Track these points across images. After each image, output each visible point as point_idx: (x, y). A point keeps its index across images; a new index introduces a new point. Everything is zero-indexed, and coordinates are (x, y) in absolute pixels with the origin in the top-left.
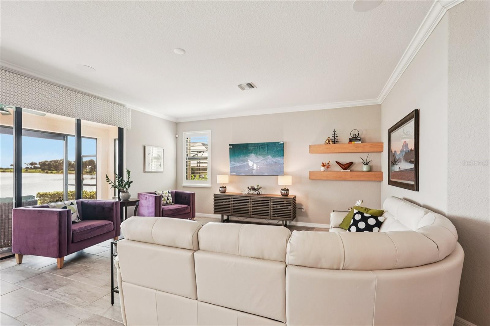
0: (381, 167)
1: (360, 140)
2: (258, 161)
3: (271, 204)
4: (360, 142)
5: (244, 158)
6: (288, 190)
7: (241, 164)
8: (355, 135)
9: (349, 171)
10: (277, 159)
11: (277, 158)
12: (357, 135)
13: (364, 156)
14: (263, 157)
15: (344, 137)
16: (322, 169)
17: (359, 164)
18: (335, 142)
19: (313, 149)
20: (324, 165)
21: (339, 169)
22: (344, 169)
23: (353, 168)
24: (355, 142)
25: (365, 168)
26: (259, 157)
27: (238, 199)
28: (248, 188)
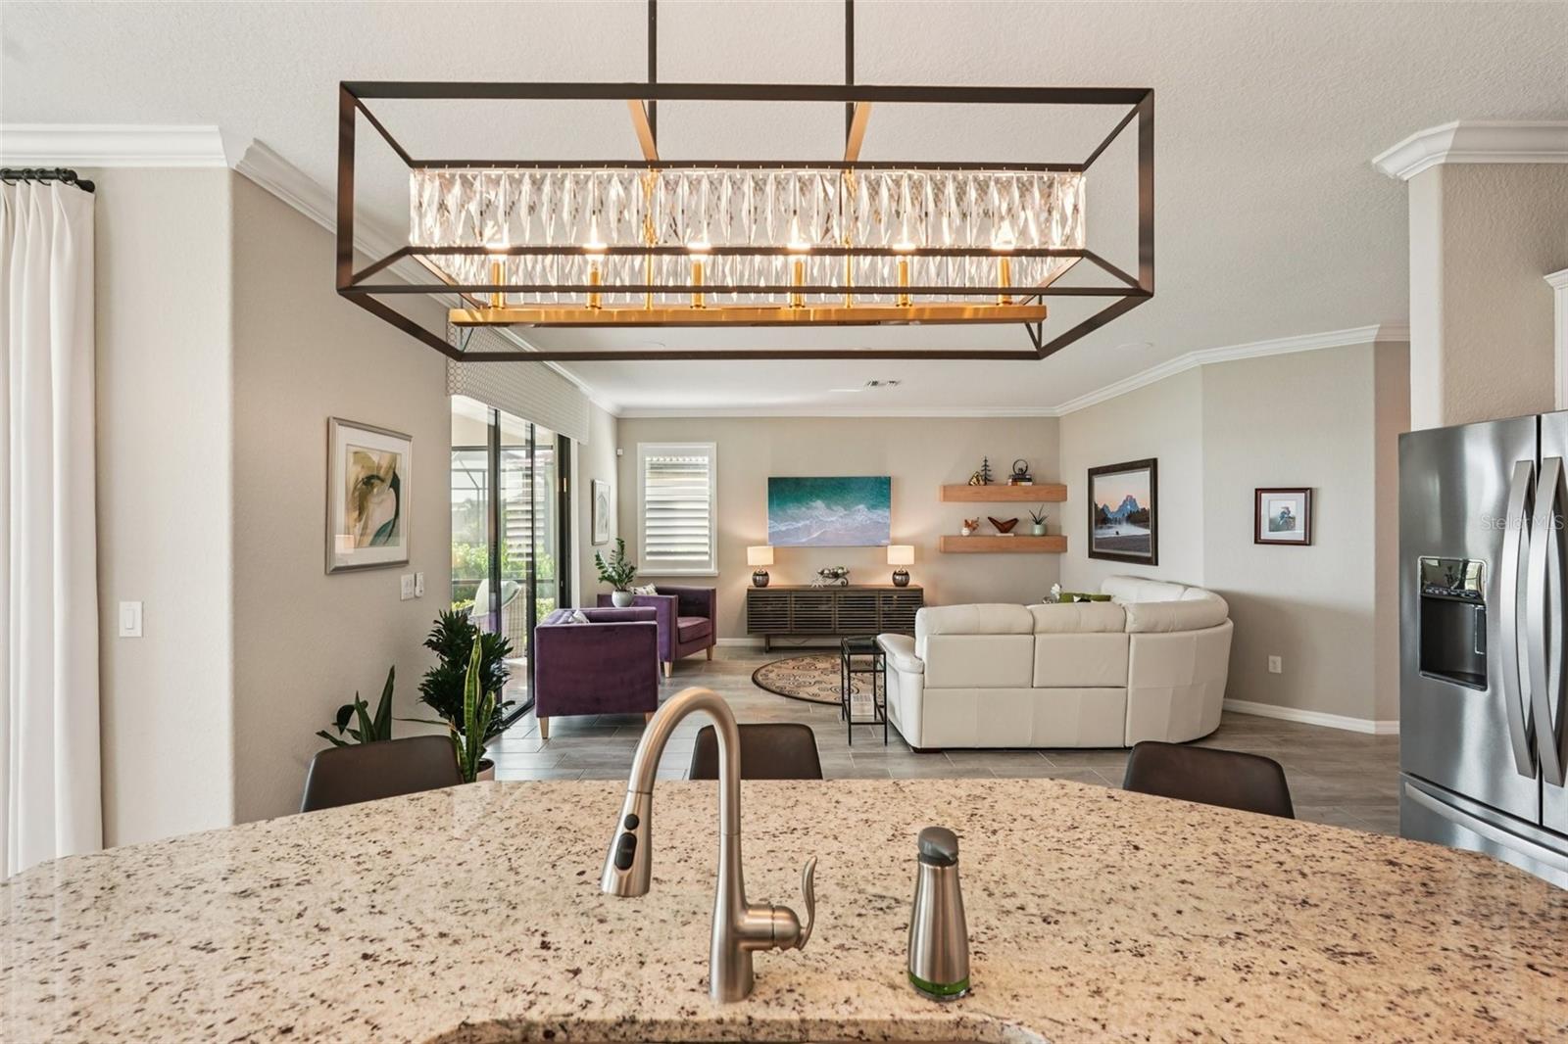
0: (1060, 527)
1: (1030, 480)
2: (833, 519)
3: (879, 603)
4: (1030, 483)
5: (797, 511)
6: (907, 574)
7: (790, 527)
8: (1022, 470)
9: (1012, 535)
10: (879, 515)
11: (880, 512)
12: (1024, 469)
13: (1035, 508)
14: (846, 510)
15: (1003, 473)
16: (965, 531)
17: (1026, 521)
18: (987, 480)
19: (949, 493)
20: (967, 524)
21: (993, 531)
22: (1002, 532)
23: (1018, 528)
24: (1023, 483)
25: (1038, 530)
26: (835, 508)
27: (804, 597)
28: (822, 573)
